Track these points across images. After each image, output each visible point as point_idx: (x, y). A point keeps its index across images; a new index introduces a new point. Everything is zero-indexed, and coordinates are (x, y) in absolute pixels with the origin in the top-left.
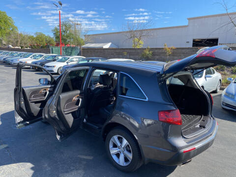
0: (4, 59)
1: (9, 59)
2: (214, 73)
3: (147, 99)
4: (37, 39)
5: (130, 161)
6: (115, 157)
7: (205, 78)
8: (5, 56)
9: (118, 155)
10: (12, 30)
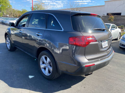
0: (2, 21)
1: (4, 21)
2: (117, 28)
3: (63, 29)
4: (22, 12)
5: (51, 72)
6: (43, 70)
7: (111, 30)
8: (3, 20)
9: (45, 69)
10: (9, 7)
